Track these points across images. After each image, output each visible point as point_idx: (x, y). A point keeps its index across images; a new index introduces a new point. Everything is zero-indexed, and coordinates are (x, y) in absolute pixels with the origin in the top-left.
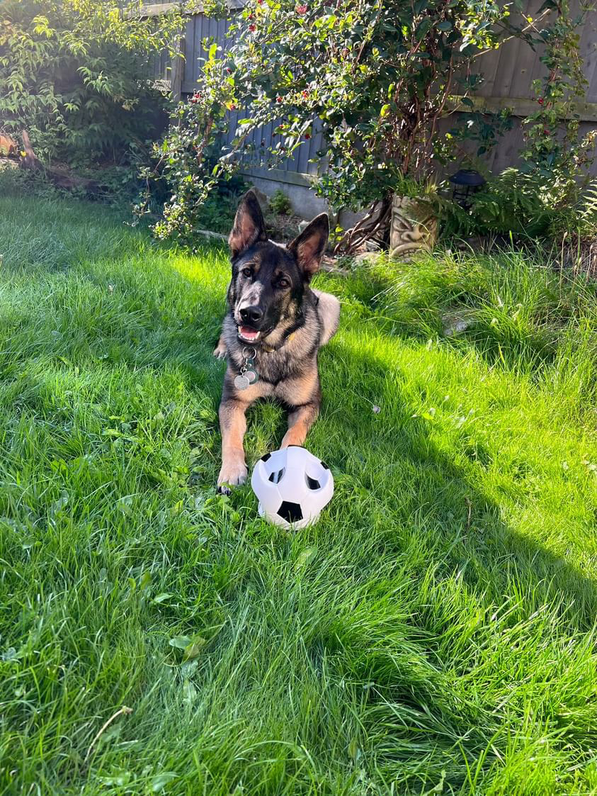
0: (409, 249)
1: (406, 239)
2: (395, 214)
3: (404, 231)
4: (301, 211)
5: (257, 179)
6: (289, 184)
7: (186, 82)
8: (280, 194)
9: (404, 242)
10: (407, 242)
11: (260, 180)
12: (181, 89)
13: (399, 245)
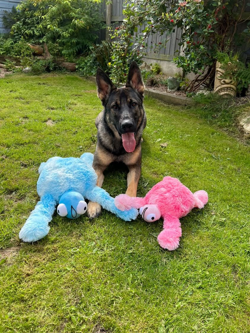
0: (224, 88)
1: (223, 83)
2: (217, 71)
3: (222, 80)
4: (166, 72)
5: (145, 59)
6: (160, 60)
7: (113, 17)
8: (156, 65)
9: (222, 84)
10: (223, 84)
11: (147, 59)
12: (111, 20)
13: (219, 86)
